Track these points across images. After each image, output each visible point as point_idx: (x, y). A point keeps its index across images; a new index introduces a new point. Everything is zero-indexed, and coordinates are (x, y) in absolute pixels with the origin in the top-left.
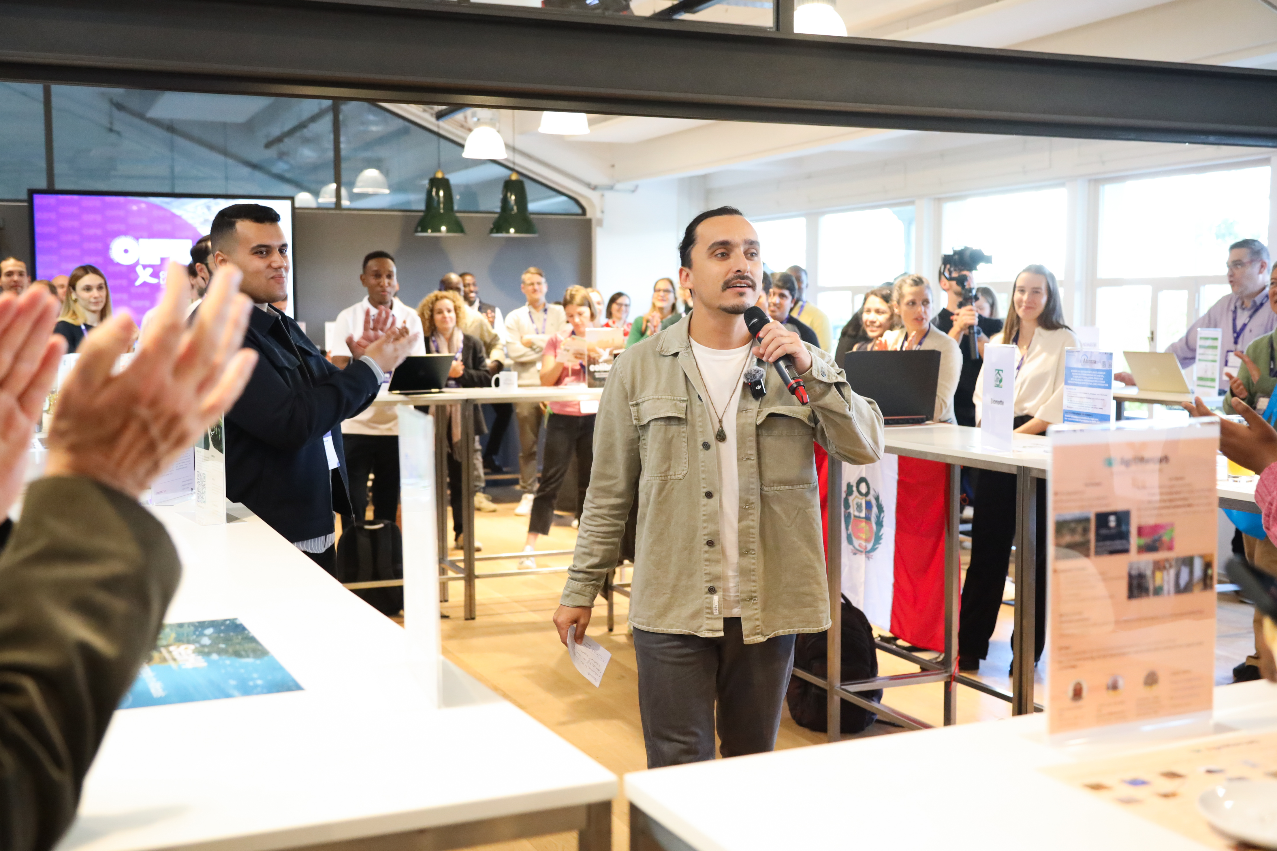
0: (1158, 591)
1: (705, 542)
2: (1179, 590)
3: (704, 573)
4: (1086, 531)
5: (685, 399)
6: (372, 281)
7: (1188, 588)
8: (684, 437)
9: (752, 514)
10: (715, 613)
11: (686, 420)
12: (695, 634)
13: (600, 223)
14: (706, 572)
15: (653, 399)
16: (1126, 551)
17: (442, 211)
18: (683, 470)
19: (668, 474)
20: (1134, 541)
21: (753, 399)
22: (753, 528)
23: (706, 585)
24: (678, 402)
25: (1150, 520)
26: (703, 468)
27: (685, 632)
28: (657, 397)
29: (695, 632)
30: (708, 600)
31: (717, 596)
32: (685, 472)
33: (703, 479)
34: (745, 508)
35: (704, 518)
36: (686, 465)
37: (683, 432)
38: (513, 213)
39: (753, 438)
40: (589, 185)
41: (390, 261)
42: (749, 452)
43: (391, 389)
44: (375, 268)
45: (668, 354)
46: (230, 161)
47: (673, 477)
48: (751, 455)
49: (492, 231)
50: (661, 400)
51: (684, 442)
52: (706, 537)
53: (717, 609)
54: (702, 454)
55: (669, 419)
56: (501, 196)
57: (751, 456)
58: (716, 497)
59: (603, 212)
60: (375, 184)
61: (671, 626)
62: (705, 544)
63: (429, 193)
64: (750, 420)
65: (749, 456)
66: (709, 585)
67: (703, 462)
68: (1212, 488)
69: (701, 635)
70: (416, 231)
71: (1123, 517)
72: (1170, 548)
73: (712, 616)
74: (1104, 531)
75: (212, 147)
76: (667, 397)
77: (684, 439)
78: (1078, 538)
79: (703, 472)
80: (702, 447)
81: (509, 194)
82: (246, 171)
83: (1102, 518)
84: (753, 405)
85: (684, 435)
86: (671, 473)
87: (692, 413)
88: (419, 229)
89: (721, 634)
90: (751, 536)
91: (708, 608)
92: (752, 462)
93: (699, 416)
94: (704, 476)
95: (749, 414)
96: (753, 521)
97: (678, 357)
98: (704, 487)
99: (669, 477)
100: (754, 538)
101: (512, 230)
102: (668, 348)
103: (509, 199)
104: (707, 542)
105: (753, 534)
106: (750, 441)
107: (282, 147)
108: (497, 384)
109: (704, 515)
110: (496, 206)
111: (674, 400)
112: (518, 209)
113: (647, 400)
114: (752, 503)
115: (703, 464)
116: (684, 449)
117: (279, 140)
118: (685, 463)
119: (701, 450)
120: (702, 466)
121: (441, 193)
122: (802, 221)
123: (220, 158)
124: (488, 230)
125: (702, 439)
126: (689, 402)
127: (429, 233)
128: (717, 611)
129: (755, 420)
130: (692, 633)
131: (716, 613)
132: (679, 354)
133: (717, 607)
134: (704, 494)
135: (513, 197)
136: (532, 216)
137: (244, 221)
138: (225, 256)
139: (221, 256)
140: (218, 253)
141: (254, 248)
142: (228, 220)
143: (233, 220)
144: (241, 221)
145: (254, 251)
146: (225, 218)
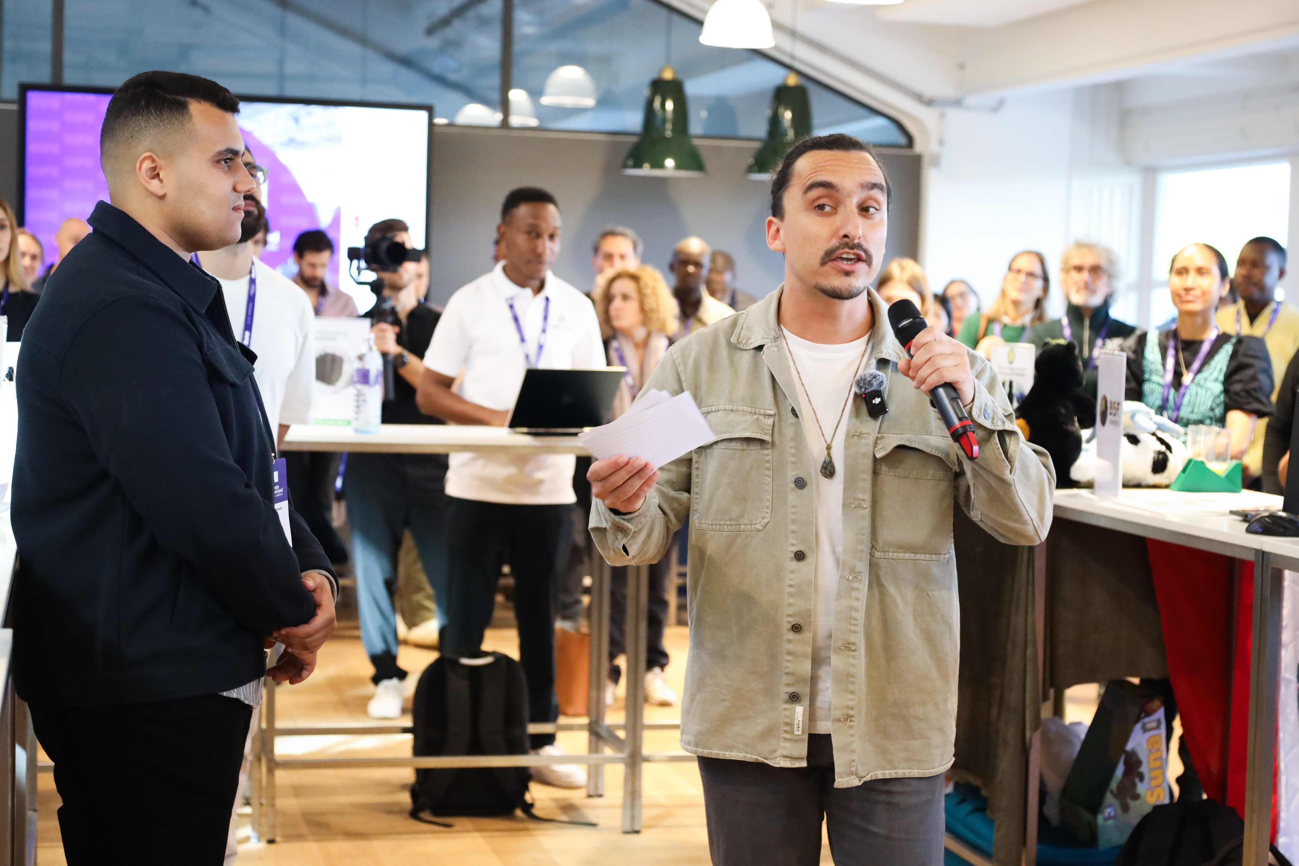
1: (789, 626)
3: (784, 671)
5: (772, 412)
6: (523, 242)
8: (768, 469)
9: (857, 589)
10: (796, 733)
11: (773, 443)
12: (766, 761)
14: (787, 670)
15: (725, 410)
17: (669, 134)
18: (764, 518)
19: (741, 523)
21: (869, 419)
22: (857, 610)
23: (785, 691)
24: (761, 417)
26: (793, 517)
27: (751, 758)
28: (730, 407)
29: (765, 759)
30: (787, 713)
31: (802, 708)
32: (766, 520)
33: (793, 532)
34: (848, 580)
35: (790, 590)
36: (769, 511)
37: (767, 462)
38: (787, 140)
39: (868, 476)
40: (919, 98)
41: (553, 209)
42: (861, 496)
44: (526, 222)
45: (748, 348)
46: (371, 55)
47: (749, 527)
48: (863, 500)
49: (750, 170)
50: (737, 412)
51: (768, 476)
52: (790, 619)
53: (801, 726)
54: (794, 496)
55: (748, 440)
56: (768, 113)
57: (862, 502)
58: (810, 559)
59: (941, 143)
60: (576, 90)
61: (731, 748)
62: (788, 630)
63: (649, 105)
64: (863, 450)
65: (860, 502)
66: (791, 690)
67: (794, 507)
69: (774, 764)
70: (625, 166)
73: (793, 737)
75: (345, 32)
76: (746, 408)
77: (768, 473)
79: (793, 521)
80: (793, 485)
81: (781, 110)
82: (387, 68)
84: (870, 427)
85: (767, 465)
86: (746, 521)
87: (780, 434)
88: (630, 162)
89: (804, 764)
90: (853, 622)
91: (787, 724)
92: (863, 511)
93: (792, 439)
94: (793, 528)
95: (864, 441)
96: (857, 599)
97: (762, 353)
98: (793, 545)
99: (742, 527)
100: (855, 625)
102: (749, 339)
103: (782, 117)
104: (793, 626)
105: (855, 619)
106: (864, 480)
107: (450, 32)
109: (791, 586)
110: (761, 130)
111: (755, 413)
112: (795, 134)
113: (715, 411)
114: (860, 573)
115: (794, 510)
116: (768, 487)
117: (445, 22)
118: (768, 508)
119: (793, 489)
120: (793, 513)
121: (670, 106)
123: (352, 49)
124: (745, 167)
125: (794, 473)
126: (777, 418)
127: (646, 171)
128: (800, 729)
129: (872, 449)
130: (761, 759)
131: (798, 732)
132: (765, 348)
133: (801, 723)
134: (793, 555)
135: (788, 114)
137: (200, 103)
138: (160, 162)
139: (153, 161)
140: (148, 154)
141: (220, 153)
142: (168, 96)
143: (179, 97)
144: (195, 102)
145: (217, 158)
146: (158, 91)
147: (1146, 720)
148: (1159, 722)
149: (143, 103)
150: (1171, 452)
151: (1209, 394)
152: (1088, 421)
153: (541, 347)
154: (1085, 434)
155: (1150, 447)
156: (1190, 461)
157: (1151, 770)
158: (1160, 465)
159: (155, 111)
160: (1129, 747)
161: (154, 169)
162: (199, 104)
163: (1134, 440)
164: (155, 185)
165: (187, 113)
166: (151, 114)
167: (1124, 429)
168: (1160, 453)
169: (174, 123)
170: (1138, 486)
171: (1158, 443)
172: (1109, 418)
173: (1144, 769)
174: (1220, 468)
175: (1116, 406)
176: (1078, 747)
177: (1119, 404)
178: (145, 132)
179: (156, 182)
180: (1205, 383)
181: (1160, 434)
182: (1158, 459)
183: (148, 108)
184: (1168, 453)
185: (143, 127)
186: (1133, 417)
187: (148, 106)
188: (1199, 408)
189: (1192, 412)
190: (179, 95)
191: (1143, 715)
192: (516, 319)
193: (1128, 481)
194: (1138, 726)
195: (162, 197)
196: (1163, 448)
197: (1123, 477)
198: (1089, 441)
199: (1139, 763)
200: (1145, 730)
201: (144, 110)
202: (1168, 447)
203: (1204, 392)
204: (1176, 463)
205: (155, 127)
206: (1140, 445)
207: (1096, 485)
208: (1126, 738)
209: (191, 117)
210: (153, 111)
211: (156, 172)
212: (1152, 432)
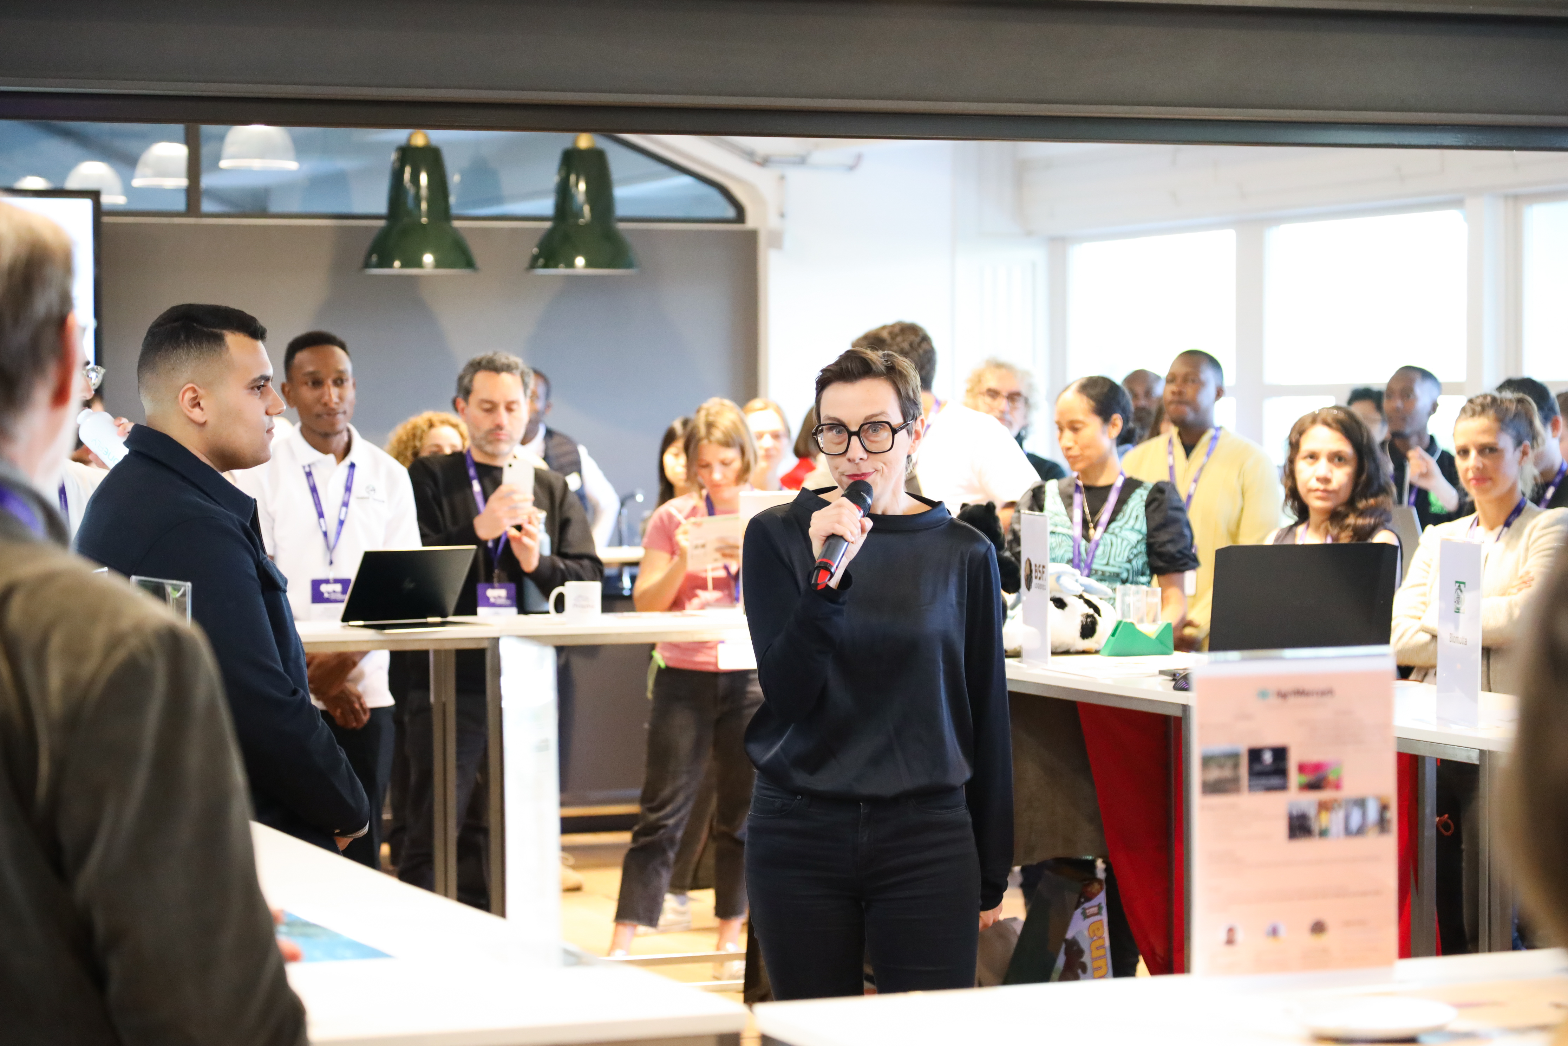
0: (1323, 833)
2: (1348, 832)
4: (1236, 766)
6: (308, 394)
7: (1361, 831)
13: (777, 240)
16: (1283, 787)
17: (424, 220)
20: (1295, 778)
25: (1313, 757)
38: (582, 221)
40: (750, 156)
41: (338, 351)
43: (346, 618)
44: (310, 369)
49: (534, 264)
59: (782, 215)
60: (271, 150)
63: (397, 176)
68: (1386, 724)
70: (367, 265)
71: (1280, 753)
72: (1337, 786)
74: (1257, 767)
78: (1227, 773)
81: (573, 178)
83: (1255, 754)
88: (375, 259)
101: (580, 261)
103: (573, 190)
108: (560, 605)
110: (544, 205)
112: (592, 210)
121: (424, 178)
122: (1229, 236)
124: (526, 261)
127: (397, 269)
135: (582, 186)
136: (621, 226)
137: (235, 334)
138: (201, 392)
139: (195, 391)
140: (190, 385)
141: (255, 380)
142: (206, 330)
143: (215, 330)
144: (231, 334)
145: (251, 386)
146: (195, 325)
147: (1086, 905)
148: (1099, 906)
149: (183, 337)
150: (1099, 615)
151: (1125, 543)
152: (1013, 586)
153: (341, 523)
154: (1009, 598)
155: (1078, 611)
156: (1119, 623)
157: (1094, 959)
158: (1088, 630)
159: (195, 345)
160: (1069, 935)
161: (195, 398)
162: (234, 336)
163: (1060, 603)
164: (196, 414)
165: (224, 345)
166: (192, 348)
167: (1050, 592)
168: (1088, 616)
169: (213, 355)
170: (1067, 652)
171: (1086, 606)
172: (1035, 582)
173: (1086, 959)
174: (1151, 630)
175: (1041, 569)
176: (1014, 941)
177: (1044, 567)
178: (187, 364)
179: (197, 410)
180: (1120, 532)
181: (1087, 596)
182: (1086, 622)
183: (187, 342)
184: (1096, 615)
185: (184, 359)
186: (1058, 578)
187: (187, 339)
188: (1115, 560)
189: (1107, 564)
190: (215, 328)
191: (1083, 900)
192: (314, 490)
193: (1056, 648)
194: (1079, 911)
195: (204, 424)
196: (1091, 611)
197: (1052, 645)
198: (1014, 607)
199: (1081, 952)
200: (1086, 916)
201: (184, 345)
202: (1097, 610)
203: (1119, 540)
204: (1105, 627)
205: (195, 359)
206: (1067, 609)
207: (1024, 654)
208: (1065, 926)
209: (228, 349)
210: (193, 344)
211: (196, 402)
212: (1078, 594)
